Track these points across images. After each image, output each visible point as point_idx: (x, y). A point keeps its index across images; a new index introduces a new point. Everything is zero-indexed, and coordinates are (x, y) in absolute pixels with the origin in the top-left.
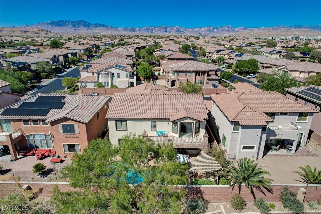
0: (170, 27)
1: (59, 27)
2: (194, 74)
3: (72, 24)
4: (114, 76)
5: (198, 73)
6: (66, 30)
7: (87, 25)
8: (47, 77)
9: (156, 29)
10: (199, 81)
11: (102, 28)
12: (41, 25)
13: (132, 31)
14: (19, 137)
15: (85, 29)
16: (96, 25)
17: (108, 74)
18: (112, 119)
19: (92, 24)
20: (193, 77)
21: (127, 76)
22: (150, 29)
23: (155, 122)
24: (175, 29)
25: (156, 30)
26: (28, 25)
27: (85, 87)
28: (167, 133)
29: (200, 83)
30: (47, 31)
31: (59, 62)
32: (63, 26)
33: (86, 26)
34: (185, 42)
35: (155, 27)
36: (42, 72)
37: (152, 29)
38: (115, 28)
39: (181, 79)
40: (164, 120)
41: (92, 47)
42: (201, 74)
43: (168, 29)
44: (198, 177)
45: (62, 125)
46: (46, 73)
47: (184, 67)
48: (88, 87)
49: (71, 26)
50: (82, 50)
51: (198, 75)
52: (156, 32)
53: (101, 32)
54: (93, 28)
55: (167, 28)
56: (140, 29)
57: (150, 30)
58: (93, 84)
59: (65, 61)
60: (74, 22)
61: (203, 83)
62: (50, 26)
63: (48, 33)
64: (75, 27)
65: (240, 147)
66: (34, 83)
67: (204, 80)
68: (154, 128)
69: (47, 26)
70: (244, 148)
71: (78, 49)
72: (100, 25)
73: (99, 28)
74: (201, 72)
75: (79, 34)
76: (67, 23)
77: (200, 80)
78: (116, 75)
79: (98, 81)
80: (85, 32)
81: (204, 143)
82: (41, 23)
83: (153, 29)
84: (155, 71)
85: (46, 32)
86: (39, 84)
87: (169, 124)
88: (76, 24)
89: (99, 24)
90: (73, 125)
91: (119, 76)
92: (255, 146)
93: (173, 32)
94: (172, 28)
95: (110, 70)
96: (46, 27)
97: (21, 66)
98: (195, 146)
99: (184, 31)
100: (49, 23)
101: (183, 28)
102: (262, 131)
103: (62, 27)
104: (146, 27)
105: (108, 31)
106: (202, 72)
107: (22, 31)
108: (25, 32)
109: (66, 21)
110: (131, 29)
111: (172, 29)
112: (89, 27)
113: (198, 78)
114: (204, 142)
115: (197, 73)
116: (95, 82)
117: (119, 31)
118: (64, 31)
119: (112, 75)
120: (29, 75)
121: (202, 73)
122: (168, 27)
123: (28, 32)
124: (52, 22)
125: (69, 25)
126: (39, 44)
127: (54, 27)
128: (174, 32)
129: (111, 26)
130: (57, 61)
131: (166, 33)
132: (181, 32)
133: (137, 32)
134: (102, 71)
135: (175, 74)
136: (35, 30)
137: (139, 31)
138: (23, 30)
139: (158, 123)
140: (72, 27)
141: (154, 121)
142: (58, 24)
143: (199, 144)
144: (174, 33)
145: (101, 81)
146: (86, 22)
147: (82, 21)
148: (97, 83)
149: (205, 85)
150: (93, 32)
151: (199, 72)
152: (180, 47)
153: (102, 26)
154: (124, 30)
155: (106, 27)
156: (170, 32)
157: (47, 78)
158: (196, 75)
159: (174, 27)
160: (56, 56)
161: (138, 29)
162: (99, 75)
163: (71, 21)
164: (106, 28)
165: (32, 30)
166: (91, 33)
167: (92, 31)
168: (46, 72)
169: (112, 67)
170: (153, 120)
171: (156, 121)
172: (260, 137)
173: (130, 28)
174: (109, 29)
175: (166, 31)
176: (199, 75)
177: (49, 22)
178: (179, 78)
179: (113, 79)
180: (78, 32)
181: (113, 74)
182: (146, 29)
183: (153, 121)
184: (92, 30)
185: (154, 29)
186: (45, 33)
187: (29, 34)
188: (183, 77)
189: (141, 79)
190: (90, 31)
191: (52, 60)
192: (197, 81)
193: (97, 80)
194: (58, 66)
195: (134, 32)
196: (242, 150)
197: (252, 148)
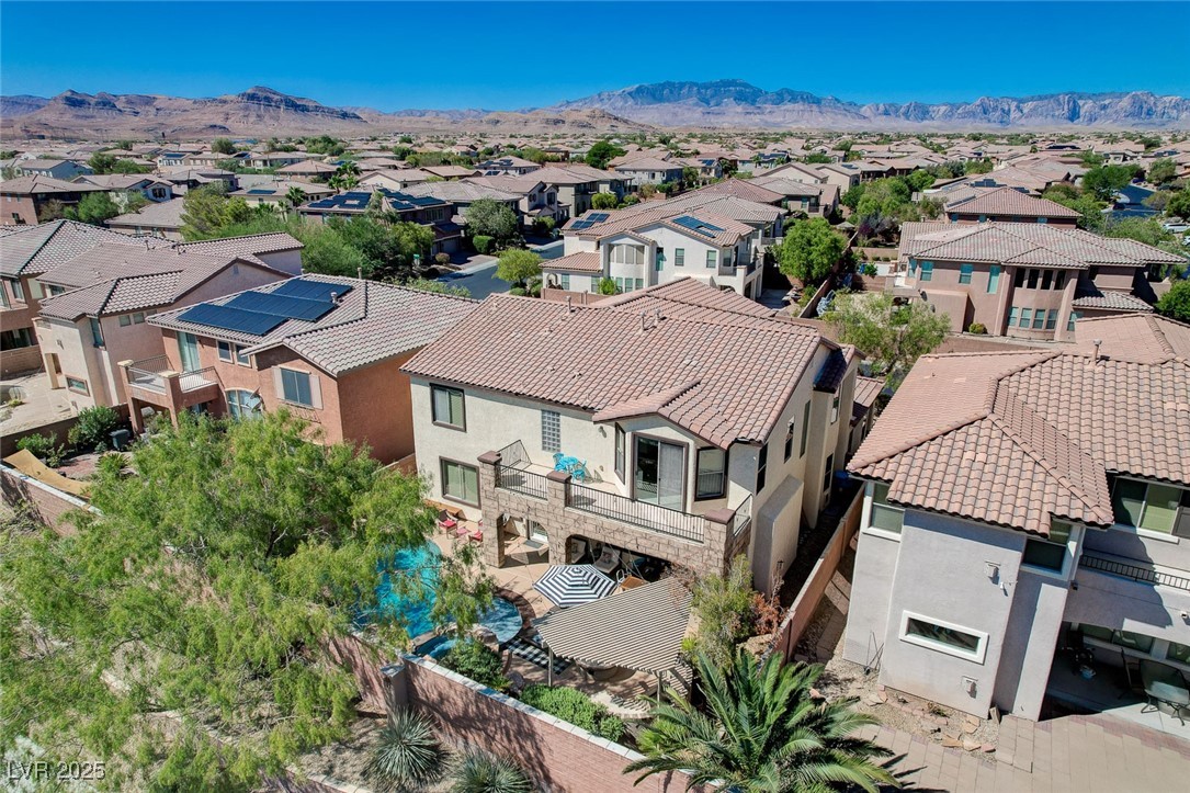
0: (1100, 95)
1: (655, 106)
2: (1005, 278)
3: (699, 92)
4: (663, 259)
5: (1027, 274)
6: (675, 114)
7: (749, 96)
8: (490, 250)
9: (1027, 108)
10: (1030, 315)
11: (801, 108)
12: (606, 101)
13: (916, 118)
14: (205, 391)
15: (739, 109)
16: (779, 98)
17: (641, 249)
18: (421, 377)
19: (766, 93)
20: (998, 292)
21: (710, 263)
22: (995, 109)
23: (555, 417)
24: (1125, 102)
25: (1025, 111)
26: (568, 102)
27: (560, 287)
28: (599, 471)
29: (1031, 322)
30: (616, 119)
31: (554, 207)
32: (669, 101)
33: (746, 100)
34: (1132, 158)
35: (1021, 101)
36: (480, 233)
37: (1006, 109)
38: (852, 108)
39: (935, 295)
40: (583, 413)
41: (704, 165)
42: (1040, 280)
43: (1086, 106)
44: (624, 685)
45: (282, 369)
46: (489, 238)
47: (968, 242)
48: (571, 290)
49: (694, 100)
50: (658, 175)
51: (1025, 282)
52: (1023, 121)
53: (795, 121)
54: (768, 107)
55: (1081, 102)
56: (954, 107)
57: (999, 113)
58: (588, 280)
59: (581, 206)
60: (706, 86)
61: (1051, 324)
62: (631, 102)
63: (619, 124)
64: (708, 104)
65: (896, 617)
66: (441, 263)
67: (1054, 312)
68: (551, 440)
69: (620, 104)
70: (919, 627)
71: (646, 170)
72: (794, 97)
73: (790, 106)
74: (1041, 273)
75: (714, 129)
76: (685, 91)
77: (1034, 307)
78: (669, 254)
79: (606, 272)
80: (737, 120)
81: (710, 549)
82: (605, 96)
83: (1013, 108)
84: (878, 259)
85: (614, 122)
86: (453, 268)
87: (605, 435)
88: (712, 93)
89: (790, 92)
90: (306, 376)
91: (679, 261)
92: (982, 635)
93: (1107, 116)
94: (1107, 102)
95: (650, 235)
96: (617, 106)
97: (417, 208)
98: (670, 551)
99: (1174, 113)
100: (630, 94)
101: (1167, 99)
102: (1025, 561)
103: (667, 104)
104: (978, 102)
105: (821, 119)
106: (1048, 274)
107: (547, 121)
108: (556, 122)
109: (682, 85)
110: (912, 108)
111: (1104, 107)
112: (753, 102)
113: (1026, 297)
114: (707, 543)
115: (1022, 276)
116: (595, 274)
117: (865, 117)
118: (668, 118)
119: (658, 252)
120: (423, 234)
121: (1052, 277)
122: (1089, 98)
123: (564, 122)
124: (637, 89)
125: (689, 96)
126: (560, 155)
127: (642, 104)
128: (1115, 117)
129: (836, 99)
130: (546, 202)
131: (1070, 124)
132: (1154, 119)
133: (936, 123)
134: (622, 235)
135: (914, 270)
136: (583, 116)
137: (948, 116)
138: (553, 116)
139: (567, 422)
140: (697, 104)
141: (553, 408)
142: (653, 94)
143: (687, 549)
144: (1115, 121)
145: (618, 271)
146: (746, 85)
147: (733, 83)
148: (601, 279)
149: (1057, 337)
150: (766, 122)
151: (1034, 273)
152: (1069, 175)
153: (802, 98)
154: (886, 113)
155: (818, 102)
156: (1092, 119)
157: (488, 254)
158: (1017, 282)
159: (1120, 96)
160: (545, 186)
161: (943, 108)
162: (611, 248)
163: (696, 84)
164: (815, 107)
165: (575, 116)
166: (756, 124)
167: (763, 117)
168: (489, 234)
169: (658, 225)
170: (547, 407)
171: (559, 414)
172: (1011, 595)
173: (909, 107)
174: (824, 109)
175: (1074, 115)
176: (1032, 285)
177: (628, 89)
178: (928, 292)
179: (658, 269)
180: (714, 120)
181: (660, 250)
182: (979, 109)
183: (549, 412)
184: (763, 113)
185: (1018, 107)
186: (608, 125)
187: (564, 129)
188: (950, 287)
189: (792, 283)
190: (757, 118)
191: (532, 198)
192: (1016, 313)
193: (601, 268)
194: (541, 219)
195: (926, 122)
196: (902, 633)
197: (969, 642)
